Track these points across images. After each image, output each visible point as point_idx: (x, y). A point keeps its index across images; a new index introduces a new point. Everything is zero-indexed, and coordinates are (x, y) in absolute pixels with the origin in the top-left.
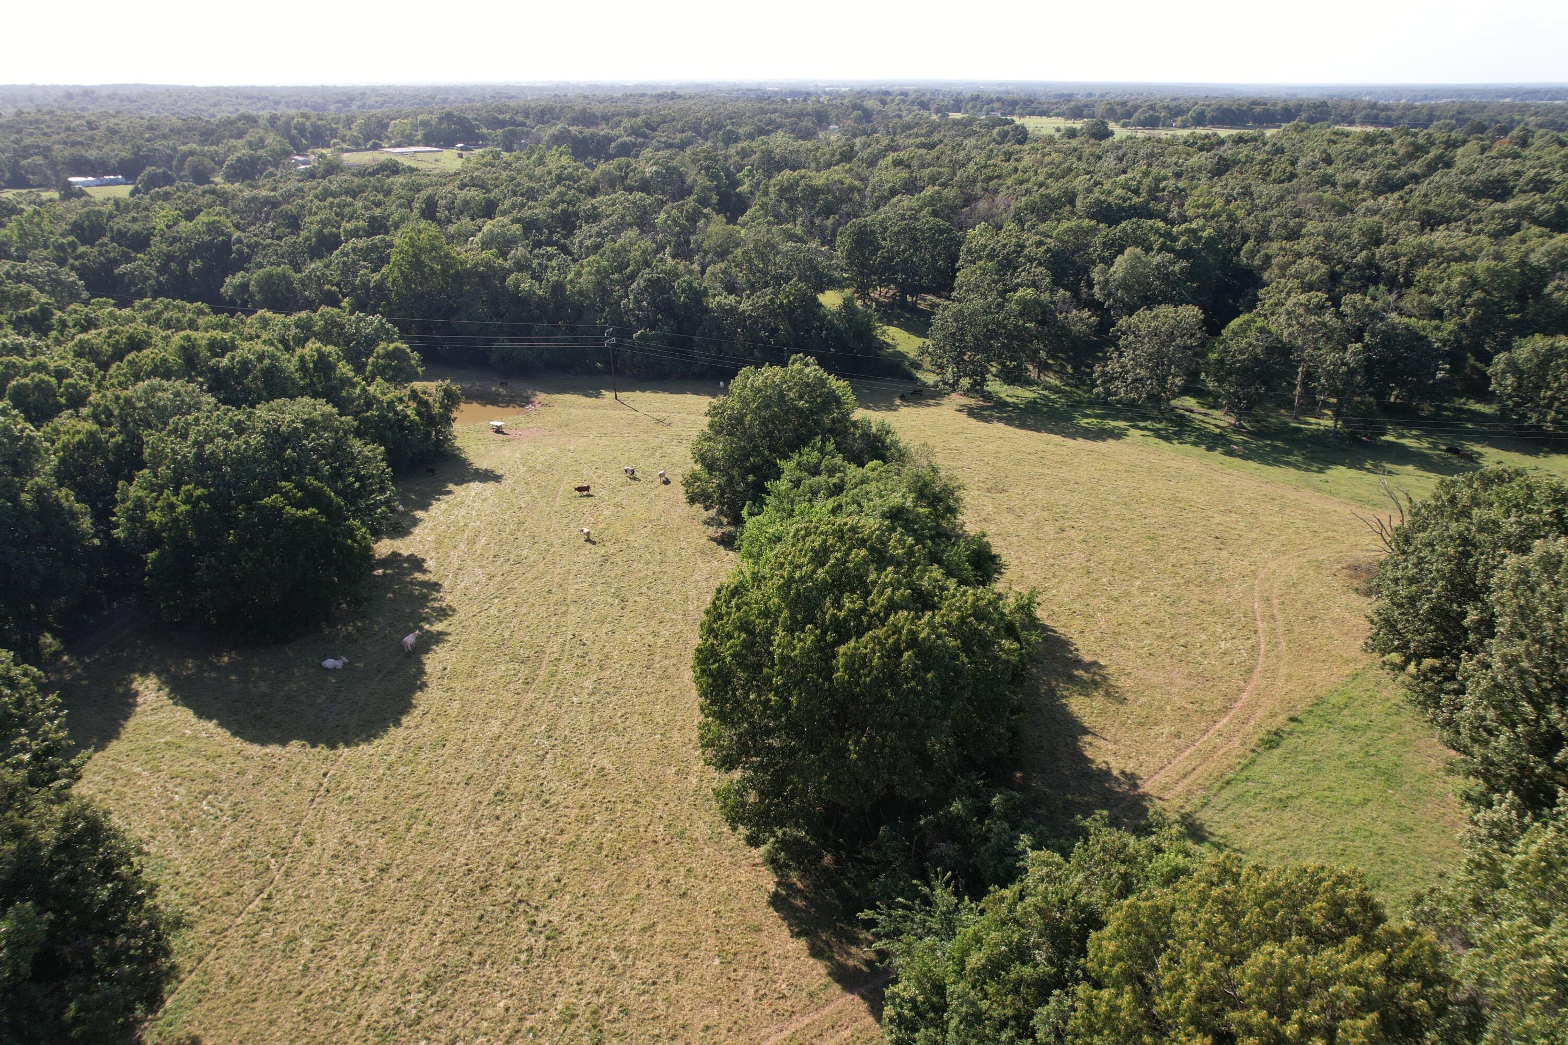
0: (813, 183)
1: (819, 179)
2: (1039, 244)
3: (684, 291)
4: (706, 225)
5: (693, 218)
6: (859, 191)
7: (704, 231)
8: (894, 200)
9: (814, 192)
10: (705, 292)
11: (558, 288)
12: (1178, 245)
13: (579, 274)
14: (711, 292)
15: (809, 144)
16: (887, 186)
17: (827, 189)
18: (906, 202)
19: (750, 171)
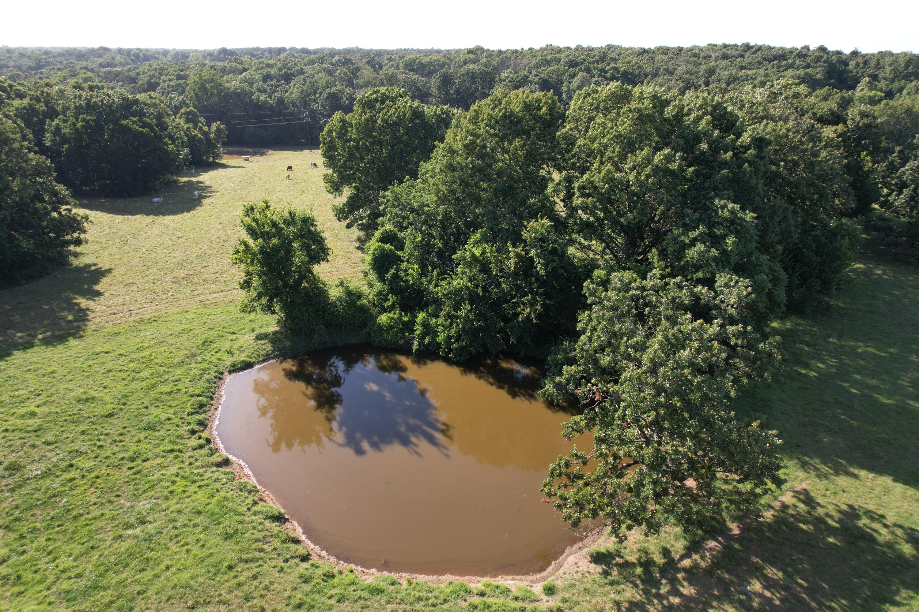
2: (536, 76)
4: (363, 74)
11: (281, 101)
12: (608, 75)
13: (292, 94)
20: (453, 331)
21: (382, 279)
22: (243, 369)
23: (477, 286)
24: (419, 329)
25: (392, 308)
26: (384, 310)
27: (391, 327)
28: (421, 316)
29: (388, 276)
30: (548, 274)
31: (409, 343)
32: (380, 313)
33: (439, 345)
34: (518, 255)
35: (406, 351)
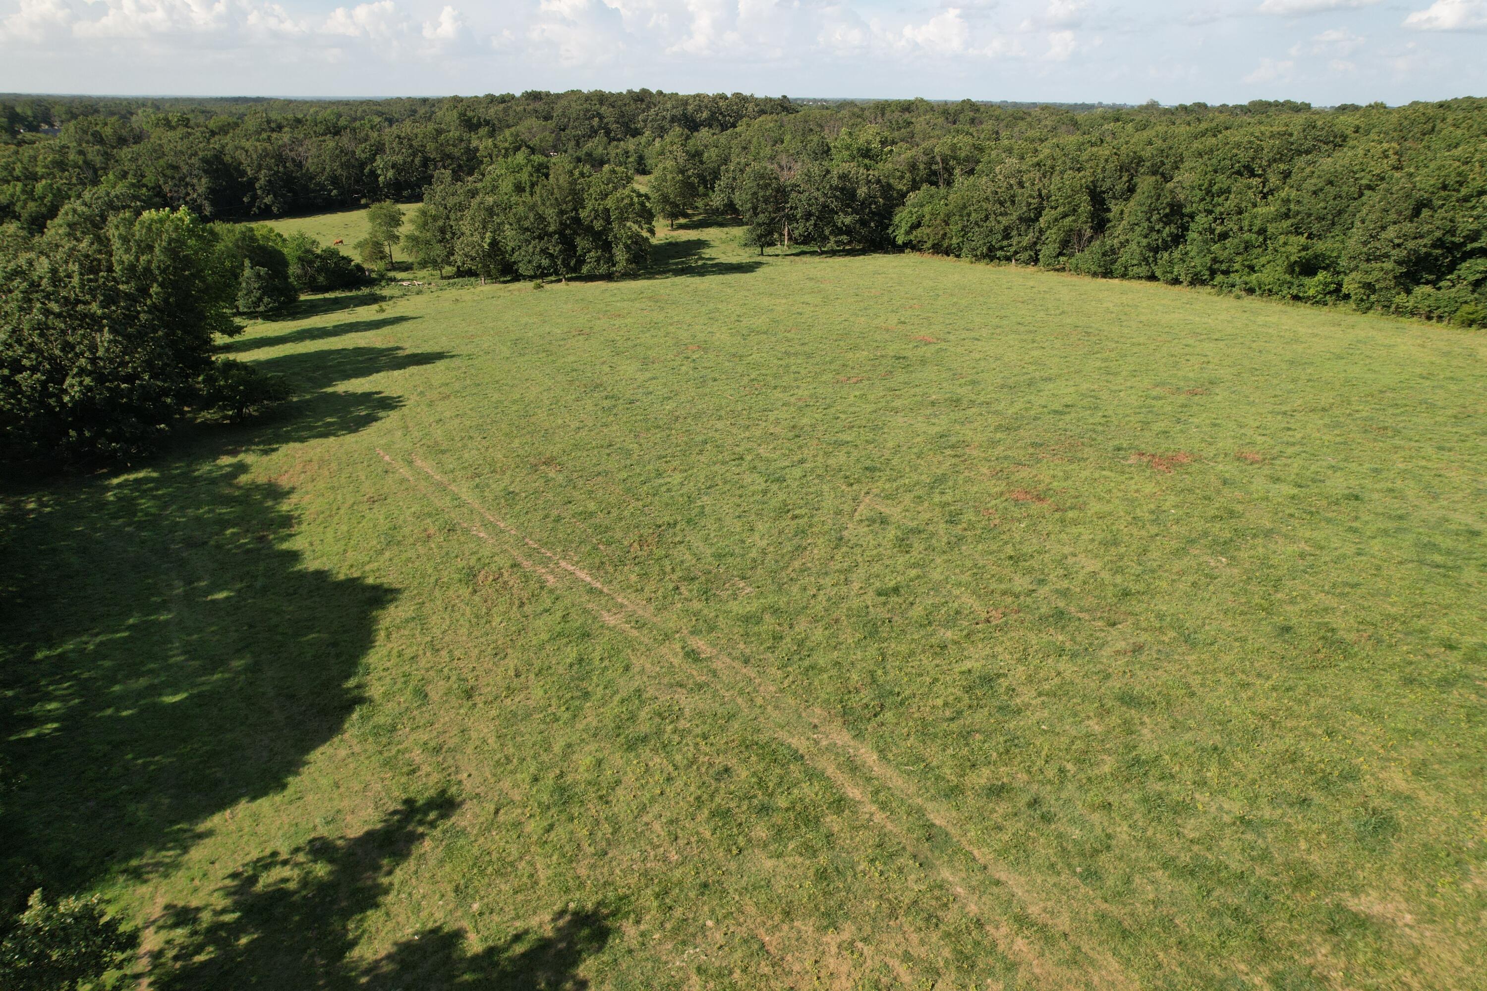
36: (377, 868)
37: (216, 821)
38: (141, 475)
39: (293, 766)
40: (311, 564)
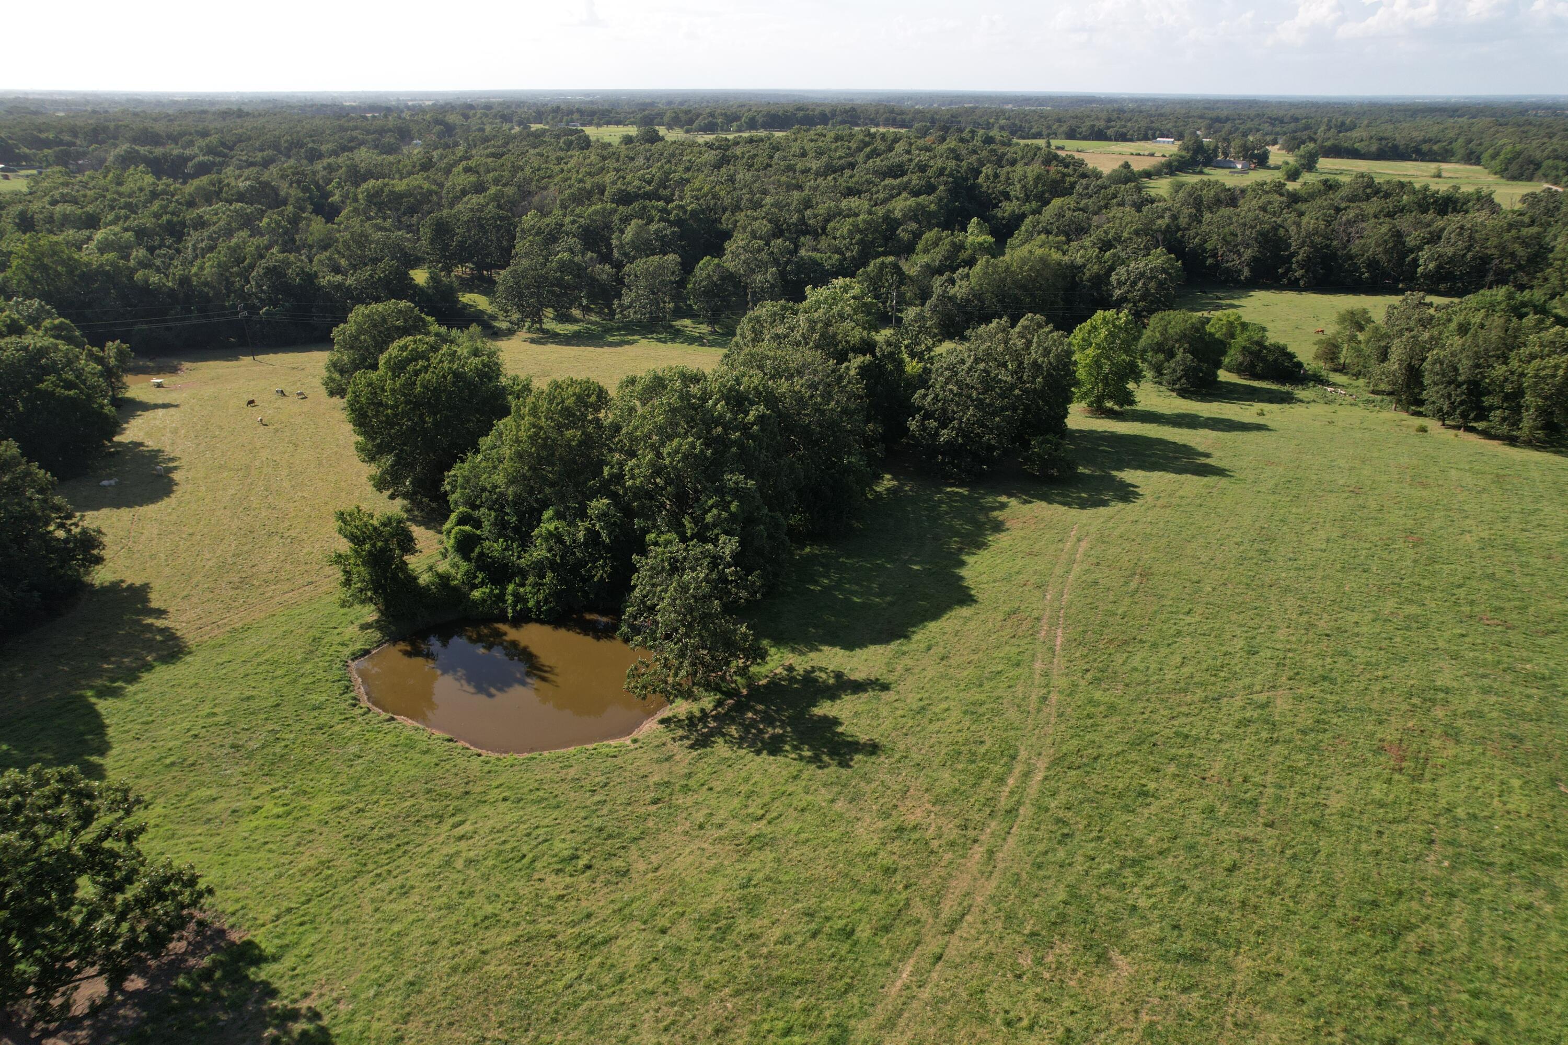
0: (397, 189)
1: (400, 186)
2: (573, 222)
3: (298, 275)
4: (308, 226)
5: (295, 221)
6: (436, 193)
7: (307, 231)
8: (466, 199)
9: (398, 197)
10: (316, 275)
12: (672, 217)
13: (202, 268)
14: (320, 275)
15: (391, 158)
16: (458, 188)
17: (409, 194)
18: (475, 200)
19: (339, 183)
20: (541, 597)
21: (466, 558)
22: (363, 655)
23: (555, 556)
24: (510, 599)
25: (482, 584)
26: (474, 587)
27: (484, 601)
28: (511, 588)
29: (474, 555)
30: (611, 542)
31: (504, 612)
32: (472, 590)
33: (530, 610)
34: (587, 529)
35: (503, 619)
36: (845, 691)
37: (825, 648)
38: (960, 490)
39: (862, 645)
40: (963, 572)
